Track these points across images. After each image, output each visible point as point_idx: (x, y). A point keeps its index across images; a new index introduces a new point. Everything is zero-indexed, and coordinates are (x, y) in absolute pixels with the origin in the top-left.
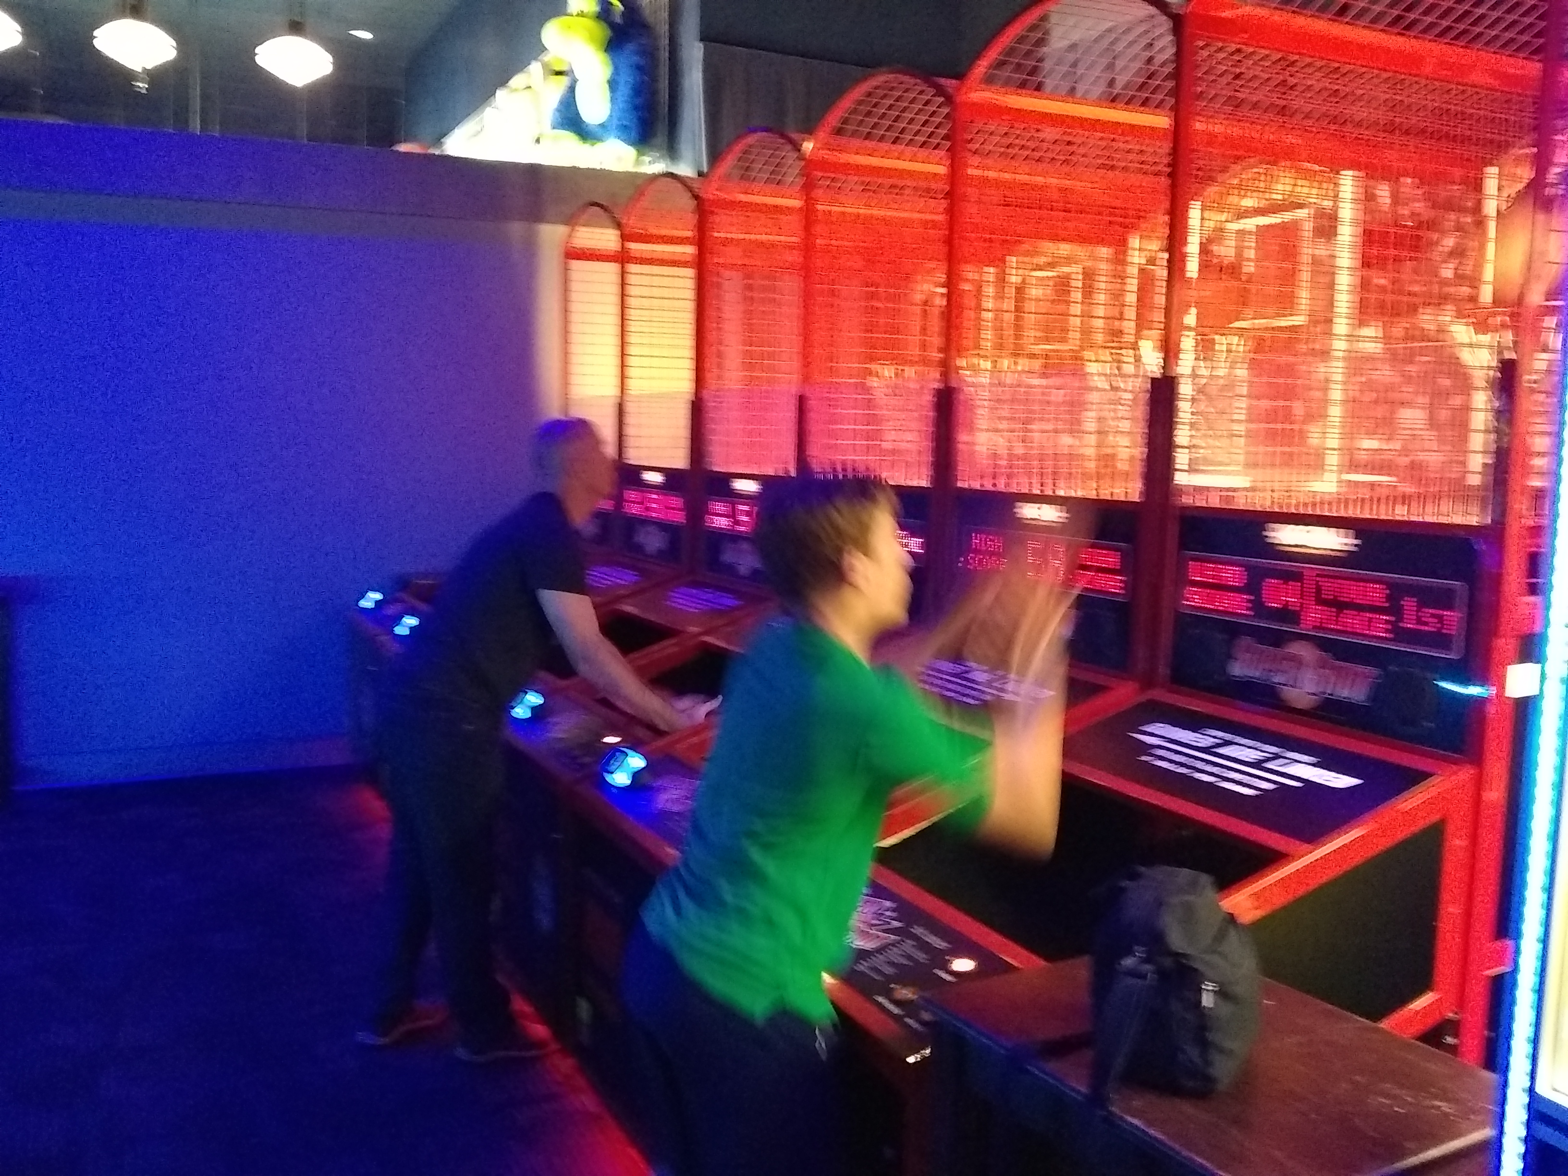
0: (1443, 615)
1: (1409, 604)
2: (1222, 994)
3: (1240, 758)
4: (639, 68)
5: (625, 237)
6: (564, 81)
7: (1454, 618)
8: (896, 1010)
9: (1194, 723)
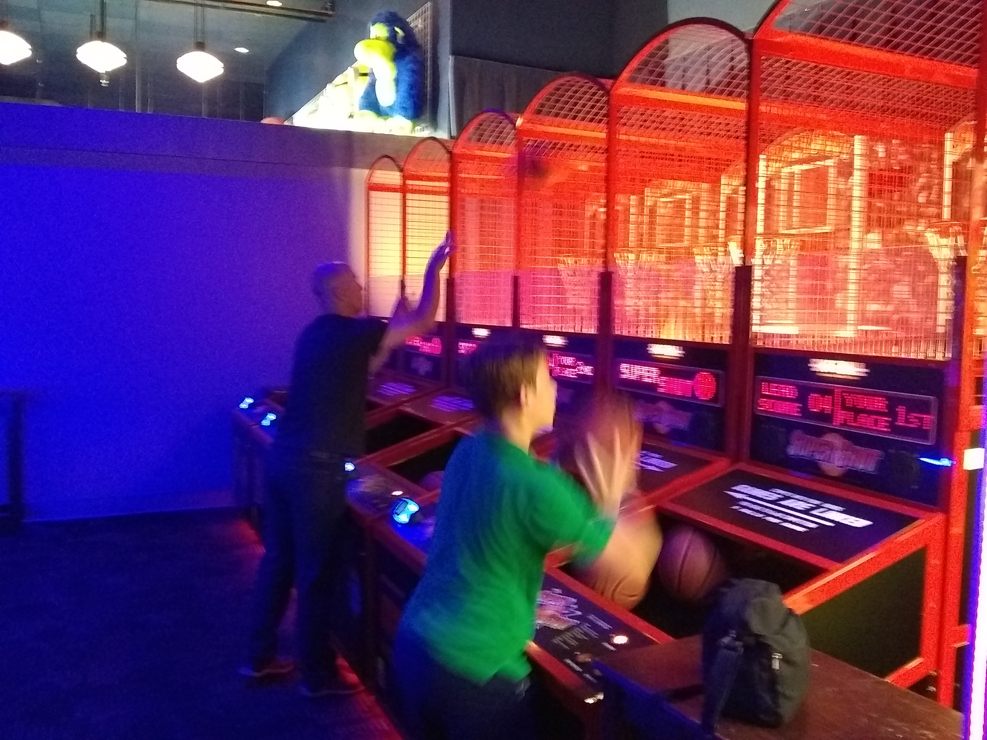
0: (923, 418)
1: (901, 410)
2: (785, 660)
3: (796, 507)
4: (413, 71)
5: (405, 178)
6: (367, 79)
7: (930, 419)
8: (578, 669)
9: (766, 485)
